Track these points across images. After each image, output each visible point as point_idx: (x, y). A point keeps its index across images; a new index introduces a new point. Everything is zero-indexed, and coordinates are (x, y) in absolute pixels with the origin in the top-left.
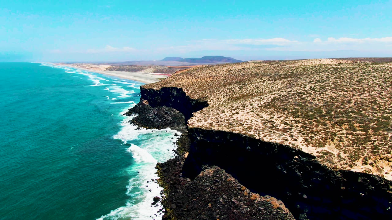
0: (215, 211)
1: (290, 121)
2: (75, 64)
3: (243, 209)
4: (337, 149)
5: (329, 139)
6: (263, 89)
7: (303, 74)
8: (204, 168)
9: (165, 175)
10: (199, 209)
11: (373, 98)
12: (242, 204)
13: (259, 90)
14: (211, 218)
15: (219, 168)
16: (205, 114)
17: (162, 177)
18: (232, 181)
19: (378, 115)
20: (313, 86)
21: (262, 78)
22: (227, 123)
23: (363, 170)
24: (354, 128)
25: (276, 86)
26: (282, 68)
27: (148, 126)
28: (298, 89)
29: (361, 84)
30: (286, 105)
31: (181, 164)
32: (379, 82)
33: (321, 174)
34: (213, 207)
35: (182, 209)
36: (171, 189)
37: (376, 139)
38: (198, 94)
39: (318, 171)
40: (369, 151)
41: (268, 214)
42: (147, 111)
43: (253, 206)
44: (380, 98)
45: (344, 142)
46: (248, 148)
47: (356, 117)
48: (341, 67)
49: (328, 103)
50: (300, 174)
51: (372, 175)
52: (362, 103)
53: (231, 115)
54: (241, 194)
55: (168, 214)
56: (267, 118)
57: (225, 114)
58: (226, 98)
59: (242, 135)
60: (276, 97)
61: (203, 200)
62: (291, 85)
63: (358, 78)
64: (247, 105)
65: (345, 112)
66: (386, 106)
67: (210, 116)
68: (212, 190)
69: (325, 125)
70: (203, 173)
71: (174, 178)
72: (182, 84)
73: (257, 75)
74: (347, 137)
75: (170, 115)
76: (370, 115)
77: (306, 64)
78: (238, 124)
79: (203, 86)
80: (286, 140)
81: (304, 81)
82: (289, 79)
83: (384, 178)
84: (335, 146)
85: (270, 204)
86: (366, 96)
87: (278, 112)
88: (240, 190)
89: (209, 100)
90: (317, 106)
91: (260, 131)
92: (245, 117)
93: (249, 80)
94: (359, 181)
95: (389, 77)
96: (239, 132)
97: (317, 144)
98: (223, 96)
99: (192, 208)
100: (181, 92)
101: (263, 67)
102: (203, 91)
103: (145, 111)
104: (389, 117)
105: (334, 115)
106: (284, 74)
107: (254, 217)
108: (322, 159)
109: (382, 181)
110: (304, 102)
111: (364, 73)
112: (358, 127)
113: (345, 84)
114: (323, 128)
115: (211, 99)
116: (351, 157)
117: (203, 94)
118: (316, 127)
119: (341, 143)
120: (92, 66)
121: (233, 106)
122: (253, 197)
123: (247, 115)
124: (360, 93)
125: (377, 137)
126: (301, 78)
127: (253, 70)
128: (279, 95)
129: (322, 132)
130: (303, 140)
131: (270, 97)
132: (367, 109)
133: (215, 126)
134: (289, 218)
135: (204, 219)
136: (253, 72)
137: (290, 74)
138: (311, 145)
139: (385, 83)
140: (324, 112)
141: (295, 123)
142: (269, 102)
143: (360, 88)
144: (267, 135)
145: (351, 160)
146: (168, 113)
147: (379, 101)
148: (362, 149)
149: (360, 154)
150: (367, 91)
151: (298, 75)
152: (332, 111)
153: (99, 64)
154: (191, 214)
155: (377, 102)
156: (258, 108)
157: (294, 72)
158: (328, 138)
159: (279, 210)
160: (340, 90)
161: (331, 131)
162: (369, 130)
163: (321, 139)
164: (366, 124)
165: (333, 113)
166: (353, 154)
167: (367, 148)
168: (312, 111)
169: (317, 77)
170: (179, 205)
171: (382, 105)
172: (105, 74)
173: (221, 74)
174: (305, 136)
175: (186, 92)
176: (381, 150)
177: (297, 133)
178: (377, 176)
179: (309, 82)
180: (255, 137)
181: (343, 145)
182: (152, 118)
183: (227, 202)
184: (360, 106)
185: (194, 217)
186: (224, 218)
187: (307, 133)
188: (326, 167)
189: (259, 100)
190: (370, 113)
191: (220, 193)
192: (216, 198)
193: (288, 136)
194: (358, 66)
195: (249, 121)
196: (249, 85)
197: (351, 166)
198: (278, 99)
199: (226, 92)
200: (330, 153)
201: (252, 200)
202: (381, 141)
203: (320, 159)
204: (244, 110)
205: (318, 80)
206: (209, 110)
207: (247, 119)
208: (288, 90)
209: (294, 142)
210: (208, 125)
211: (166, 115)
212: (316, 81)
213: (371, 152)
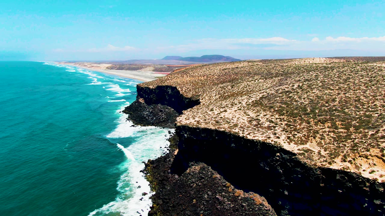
0: (200, 207)
1: (275, 119)
2: (77, 63)
3: (227, 205)
4: (318, 146)
5: (312, 136)
6: (253, 88)
7: (294, 73)
8: (191, 165)
9: (155, 172)
10: (184, 205)
11: (358, 96)
12: (226, 200)
13: (250, 89)
14: (195, 214)
15: (206, 165)
16: (194, 112)
17: (152, 174)
18: (217, 177)
19: (360, 113)
20: (301, 85)
21: (254, 76)
22: (214, 121)
23: (341, 167)
24: (337, 126)
25: (267, 85)
26: (274, 66)
27: (143, 124)
28: (286, 87)
29: (348, 83)
30: (273, 103)
31: (171, 161)
32: (365, 81)
33: (301, 171)
34: (197, 203)
35: (168, 204)
36: (159, 186)
37: (357, 137)
38: (191, 92)
39: (298, 168)
40: (348, 149)
41: (251, 210)
42: (143, 109)
43: (236, 202)
44: (364, 96)
45: (326, 140)
46: (233, 145)
47: (339, 115)
48: (331, 66)
49: (313, 101)
50: (281, 171)
51: (350, 172)
52: (346, 102)
53: (219, 113)
54: (225, 190)
55: (155, 210)
56: (253, 116)
57: (213, 112)
58: (217, 97)
59: (227, 133)
60: (264, 95)
61: (189, 196)
62: (280, 84)
63: (346, 77)
64: (236, 103)
65: (329, 111)
66: (369, 105)
67: (199, 114)
68: (197, 186)
69: (309, 123)
70: (190, 170)
71: (163, 174)
72: (177, 82)
73: (250, 73)
74: (329, 135)
75: (164, 112)
76: (353, 114)
77: (299, 63)
78: (225, 121)
79: (197, 84)
80: (269, 138)
81: (293, 80)
82: (279, 78)
83: (362, 176)
84: (316, 144)
85: (253, 200)
86: (351, 95)
87: (264, 110)
88: (225, 186)
89: (201, 99)
90: (303, 104)
91: (245, 129)
92: (232, 115)
93: (241, 79)
94: (337, 178)
95: (376, 76)
96: (224, 129)
97: (299, 142)
98: (215, 94)
99: (177, 204)
100: (175, 90)
101: (257, 66)
102: (196, 89)
103: (141, 109)
104: (371, 115)
105: (318, 113)
106: (276, 73)
107: (237, 213)
108: (303, 156)
109: (360, 178)
110: (290, 101)
111: (352, 72)
112: (340, 125)
113: (332, 82)
114: (307, 126)
115: (203, 97)
116: (331, 154)
117: (196, 92)
118: (300, 125)
119: (322, 140)
120: (93, 65)
121: (222, 104)
122: (237, 194)
123: (234, 113)
124: (345, 91)
125: (358, 135)
126: (291, 77)
127: (247, 69)
128: (267, 94)
129: (305, 130)
130: (285, 138)
131: (259, 96)
132: (350, 107)
133: (202, 124)
134: (271, 214)
135: (188, 215)
136: (246, 71)
137: (281, 72)
138: (293, 142)
139: (371, 82)
140: (309, 111)
141: (280, 121)
142: (257, 100)
143: (346, 86)
144: (251, 133)
145: (331, 157)
146: (163, 111)
147: (363, 99)
148: (342, 147)
149: (340, 152)
150: (352, 89)
151: (289, 74)
152: (316, 109)
153: (100, 63)
154: (176, 210)
155: (361, 100)
156: (246, 106)
157: (285, 71)
158: (310, 136)
159: (261, 207)
160: (327, 88)
161: (313, 129)
162: (351, 128)
163: (304, 137)
164: (348, 123)
165: (317, 111)
166: (333, 152)
167: (347, 145)
168: (298, 109)
169: (306, 76)
170: (166, 201)
171: (366, 104)
172: (106, 72)
173: (215, 73)
174: (288, 134)
175: (180, 90)
176: (360, 147)
177: (280, 131)
178: (354, 173)
179: (298, 81)
180: (240, 134)
181: (325, 143)
182: (147, 116)
183: (212, 198)
184: (344, 105)
185: (179, 213)
186: (207, 214)
187: (290, 131)
188: (306, 164)
189: (248, 98)
190: (353, 112)
191: (205, 189)
192: (201, 194)
193: (271, 133)
194: (348, 65)
195: (235, 119)
196: (241, 84)
197: (330, 163)
198: (266, 97)
199: (218, 90)
200: (311, 150)
201: (235, 196)
202: (362, 138)
203: (300, 157)
204: (232, 108)
205: (307, 78)
206: (199, 108)
207: (234, 117)
208: (277, 89)
209: (276, 140)
210: (196, 123)
211: (161, 113)
212: (305, 79)
213: (351, 150)
